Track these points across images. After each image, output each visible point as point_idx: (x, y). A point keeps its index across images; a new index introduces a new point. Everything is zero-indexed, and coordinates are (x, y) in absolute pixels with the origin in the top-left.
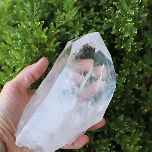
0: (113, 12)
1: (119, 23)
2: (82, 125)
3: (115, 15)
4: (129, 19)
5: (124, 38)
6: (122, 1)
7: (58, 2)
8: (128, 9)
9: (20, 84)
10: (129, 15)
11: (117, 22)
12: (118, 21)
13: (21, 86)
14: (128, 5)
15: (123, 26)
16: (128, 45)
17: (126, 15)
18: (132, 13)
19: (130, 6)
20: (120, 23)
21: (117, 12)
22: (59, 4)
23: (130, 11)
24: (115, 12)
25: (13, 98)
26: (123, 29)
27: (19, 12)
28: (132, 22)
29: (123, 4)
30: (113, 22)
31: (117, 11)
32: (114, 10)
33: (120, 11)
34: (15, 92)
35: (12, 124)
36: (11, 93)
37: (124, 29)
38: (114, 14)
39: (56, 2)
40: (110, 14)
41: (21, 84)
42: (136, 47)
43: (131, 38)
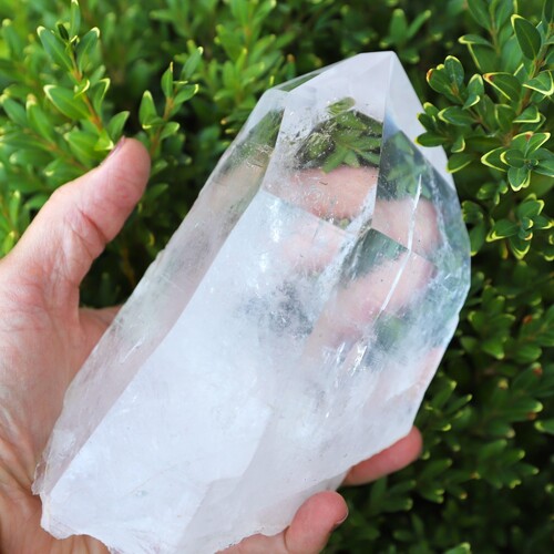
0: (458, 78)
1: (479, 127)
2: (326, 446)
3: (468, 94)
4: (527, 113)
5: (501, 195)
6: (498, 35)
7: (198, 20)
8: (527, 68)
9: (46, 268)
10: (529, 97)
11: (474, 126)
12: (475, 121)
13: (53, 276)
14: (529, 55)
15: (498, 143)
16: (518, 229)
17: (515, 97)
18: (546, 90)
19: (535, 59)
20: (487, 132)
21: (477, 79)
22: (201, 28)
23: (537, 79)
24: (466, 81)
25: (21, 329)
26: (502, 155)
27: (22, 50)
28: (542, 129)
29: (502, 48)
30: (453, 122)
31: (475, 76)
32: (461, 70)
33: (491, 78)
34: (29, 304)
35: (24, 444)
36: (12, 310)
37: (505, 157)
38: (460, 88)
39: (191, 19)
40: (447, 87)
41: (51, 267)
42: (551, 242)
43: (531, 199)
